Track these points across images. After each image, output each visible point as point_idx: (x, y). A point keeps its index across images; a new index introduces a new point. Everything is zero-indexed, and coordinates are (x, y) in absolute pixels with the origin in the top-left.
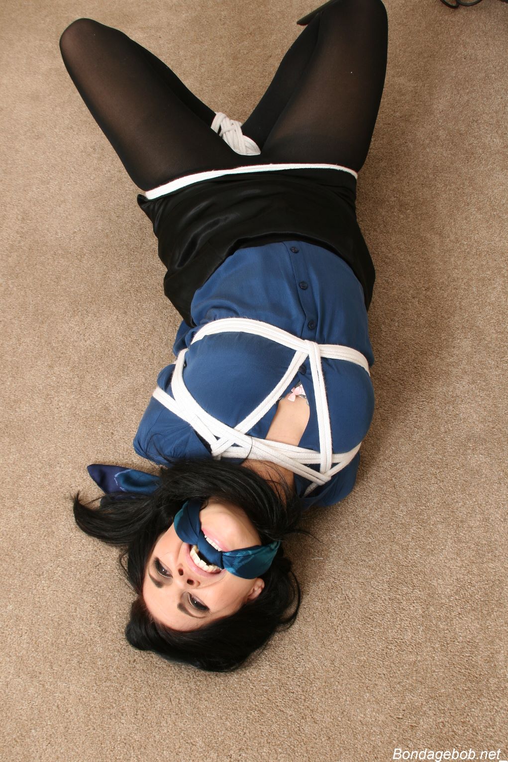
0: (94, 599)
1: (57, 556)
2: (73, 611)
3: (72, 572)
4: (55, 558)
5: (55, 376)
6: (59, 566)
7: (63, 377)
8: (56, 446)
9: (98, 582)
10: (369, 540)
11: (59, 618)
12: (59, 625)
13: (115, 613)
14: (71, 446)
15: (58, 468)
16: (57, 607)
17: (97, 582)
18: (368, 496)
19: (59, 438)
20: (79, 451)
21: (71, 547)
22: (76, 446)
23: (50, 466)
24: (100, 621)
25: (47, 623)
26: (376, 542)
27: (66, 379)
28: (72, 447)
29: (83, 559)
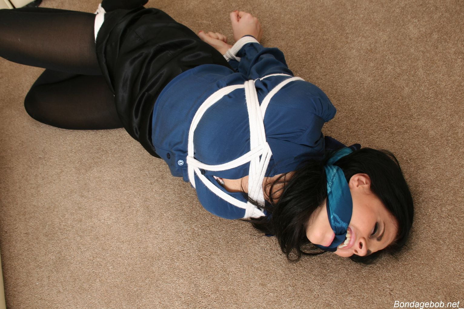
7: (279, 290)
27: (281, 290)
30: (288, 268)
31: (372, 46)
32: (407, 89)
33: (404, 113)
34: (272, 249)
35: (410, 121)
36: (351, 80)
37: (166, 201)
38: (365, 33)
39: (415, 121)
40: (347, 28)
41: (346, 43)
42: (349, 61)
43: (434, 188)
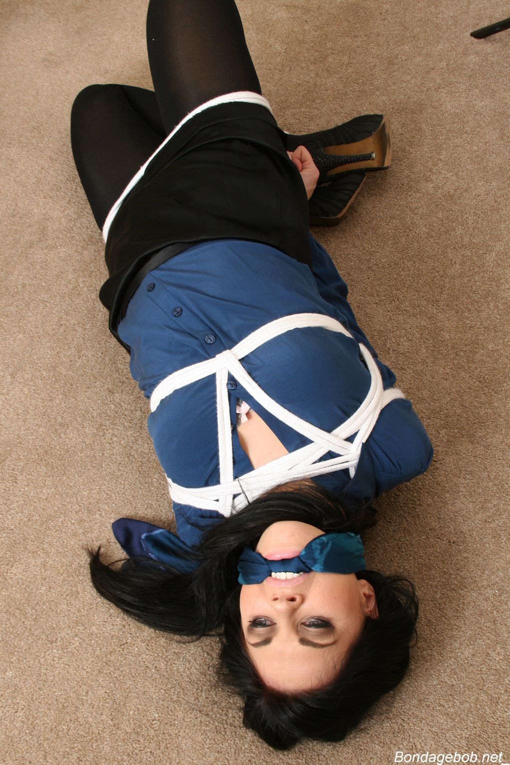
0: (111, 684)
1: (77, 623)
2: (84, 694)
3: (91, 646)
4: (74, 625)
5: (113, 404)
6: (77, 635)
7: (124, 407)
8: (100, 489)
9: (120, 664)
10: (452, 682)
11: (65, 699)
12: (64, 707)
13: (134, 708)
14: (118, 492)
15: (97, 516)
16: (66, 685)
17: (118, 665)
18: (461, 627)
19: (105, 480)
20: (126, 501)
21: (95, 616)
22: (124, 493)
23: (89, 511)
24: (113, 714)
25: (50, 702)
26: (461, 685)
27: (126, 409)
28: (119, 494)
29: (107, 633)
31: (458, 191)
32: (458, 266)
33: (431, 293)
35: (430, 306)
36: (399, 218)
37: (71, 233)
38: (463, 172)
39: (437, 309)
40: (444, 152)
41: (428, 170)
42: (414, 194)
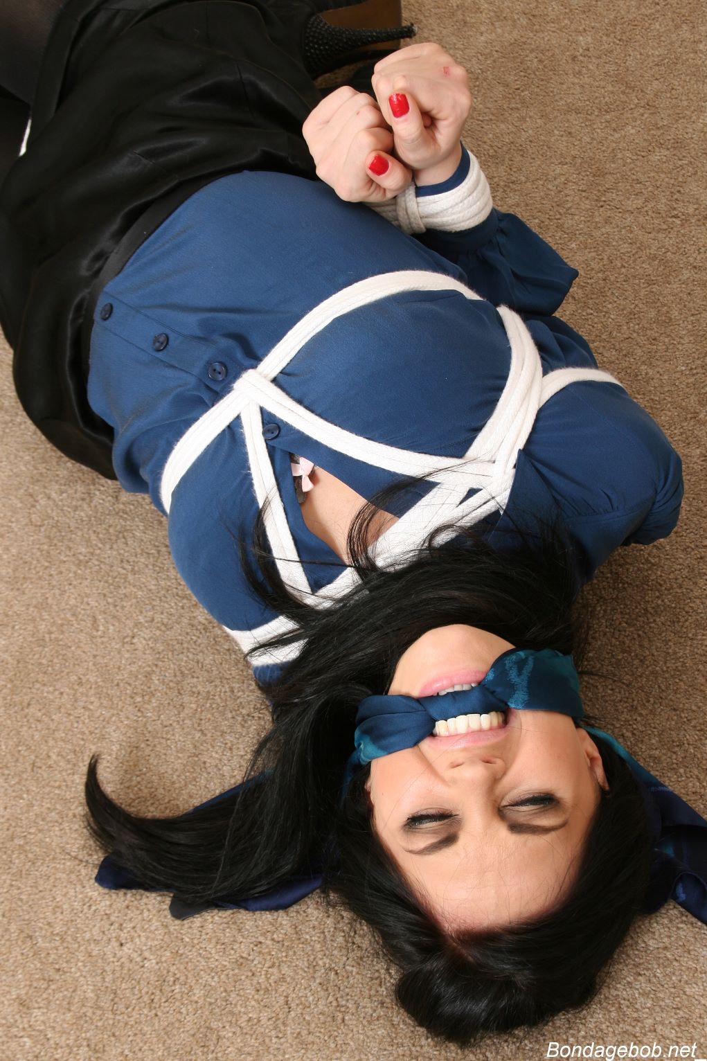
30: (115, 994)
34: (109, 918)
43: (640, 975)
